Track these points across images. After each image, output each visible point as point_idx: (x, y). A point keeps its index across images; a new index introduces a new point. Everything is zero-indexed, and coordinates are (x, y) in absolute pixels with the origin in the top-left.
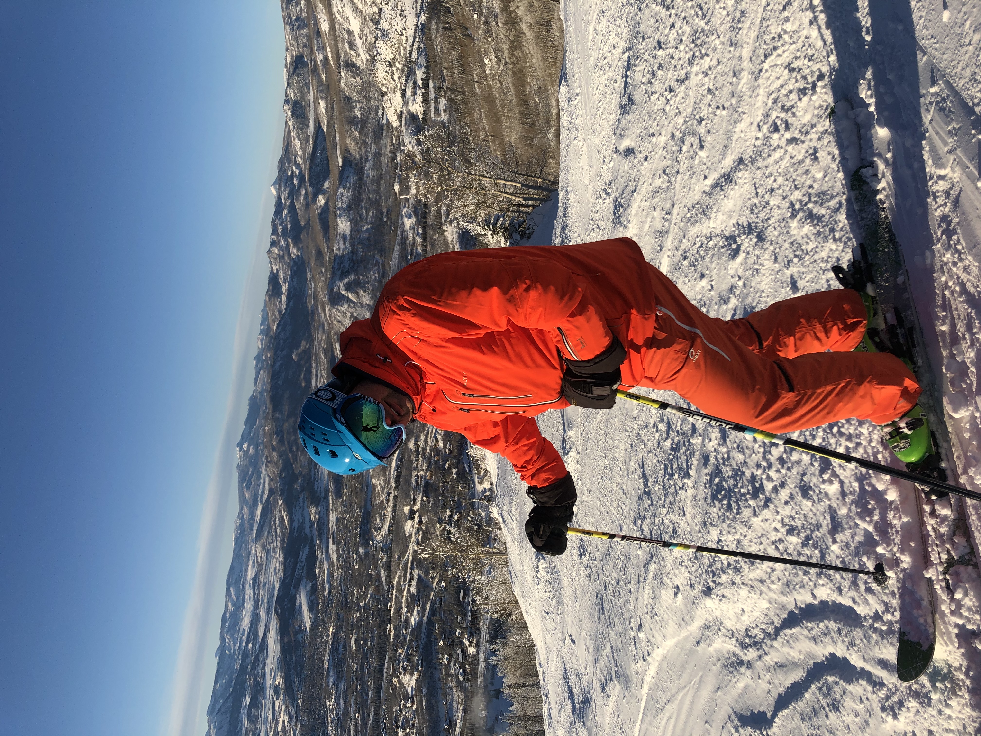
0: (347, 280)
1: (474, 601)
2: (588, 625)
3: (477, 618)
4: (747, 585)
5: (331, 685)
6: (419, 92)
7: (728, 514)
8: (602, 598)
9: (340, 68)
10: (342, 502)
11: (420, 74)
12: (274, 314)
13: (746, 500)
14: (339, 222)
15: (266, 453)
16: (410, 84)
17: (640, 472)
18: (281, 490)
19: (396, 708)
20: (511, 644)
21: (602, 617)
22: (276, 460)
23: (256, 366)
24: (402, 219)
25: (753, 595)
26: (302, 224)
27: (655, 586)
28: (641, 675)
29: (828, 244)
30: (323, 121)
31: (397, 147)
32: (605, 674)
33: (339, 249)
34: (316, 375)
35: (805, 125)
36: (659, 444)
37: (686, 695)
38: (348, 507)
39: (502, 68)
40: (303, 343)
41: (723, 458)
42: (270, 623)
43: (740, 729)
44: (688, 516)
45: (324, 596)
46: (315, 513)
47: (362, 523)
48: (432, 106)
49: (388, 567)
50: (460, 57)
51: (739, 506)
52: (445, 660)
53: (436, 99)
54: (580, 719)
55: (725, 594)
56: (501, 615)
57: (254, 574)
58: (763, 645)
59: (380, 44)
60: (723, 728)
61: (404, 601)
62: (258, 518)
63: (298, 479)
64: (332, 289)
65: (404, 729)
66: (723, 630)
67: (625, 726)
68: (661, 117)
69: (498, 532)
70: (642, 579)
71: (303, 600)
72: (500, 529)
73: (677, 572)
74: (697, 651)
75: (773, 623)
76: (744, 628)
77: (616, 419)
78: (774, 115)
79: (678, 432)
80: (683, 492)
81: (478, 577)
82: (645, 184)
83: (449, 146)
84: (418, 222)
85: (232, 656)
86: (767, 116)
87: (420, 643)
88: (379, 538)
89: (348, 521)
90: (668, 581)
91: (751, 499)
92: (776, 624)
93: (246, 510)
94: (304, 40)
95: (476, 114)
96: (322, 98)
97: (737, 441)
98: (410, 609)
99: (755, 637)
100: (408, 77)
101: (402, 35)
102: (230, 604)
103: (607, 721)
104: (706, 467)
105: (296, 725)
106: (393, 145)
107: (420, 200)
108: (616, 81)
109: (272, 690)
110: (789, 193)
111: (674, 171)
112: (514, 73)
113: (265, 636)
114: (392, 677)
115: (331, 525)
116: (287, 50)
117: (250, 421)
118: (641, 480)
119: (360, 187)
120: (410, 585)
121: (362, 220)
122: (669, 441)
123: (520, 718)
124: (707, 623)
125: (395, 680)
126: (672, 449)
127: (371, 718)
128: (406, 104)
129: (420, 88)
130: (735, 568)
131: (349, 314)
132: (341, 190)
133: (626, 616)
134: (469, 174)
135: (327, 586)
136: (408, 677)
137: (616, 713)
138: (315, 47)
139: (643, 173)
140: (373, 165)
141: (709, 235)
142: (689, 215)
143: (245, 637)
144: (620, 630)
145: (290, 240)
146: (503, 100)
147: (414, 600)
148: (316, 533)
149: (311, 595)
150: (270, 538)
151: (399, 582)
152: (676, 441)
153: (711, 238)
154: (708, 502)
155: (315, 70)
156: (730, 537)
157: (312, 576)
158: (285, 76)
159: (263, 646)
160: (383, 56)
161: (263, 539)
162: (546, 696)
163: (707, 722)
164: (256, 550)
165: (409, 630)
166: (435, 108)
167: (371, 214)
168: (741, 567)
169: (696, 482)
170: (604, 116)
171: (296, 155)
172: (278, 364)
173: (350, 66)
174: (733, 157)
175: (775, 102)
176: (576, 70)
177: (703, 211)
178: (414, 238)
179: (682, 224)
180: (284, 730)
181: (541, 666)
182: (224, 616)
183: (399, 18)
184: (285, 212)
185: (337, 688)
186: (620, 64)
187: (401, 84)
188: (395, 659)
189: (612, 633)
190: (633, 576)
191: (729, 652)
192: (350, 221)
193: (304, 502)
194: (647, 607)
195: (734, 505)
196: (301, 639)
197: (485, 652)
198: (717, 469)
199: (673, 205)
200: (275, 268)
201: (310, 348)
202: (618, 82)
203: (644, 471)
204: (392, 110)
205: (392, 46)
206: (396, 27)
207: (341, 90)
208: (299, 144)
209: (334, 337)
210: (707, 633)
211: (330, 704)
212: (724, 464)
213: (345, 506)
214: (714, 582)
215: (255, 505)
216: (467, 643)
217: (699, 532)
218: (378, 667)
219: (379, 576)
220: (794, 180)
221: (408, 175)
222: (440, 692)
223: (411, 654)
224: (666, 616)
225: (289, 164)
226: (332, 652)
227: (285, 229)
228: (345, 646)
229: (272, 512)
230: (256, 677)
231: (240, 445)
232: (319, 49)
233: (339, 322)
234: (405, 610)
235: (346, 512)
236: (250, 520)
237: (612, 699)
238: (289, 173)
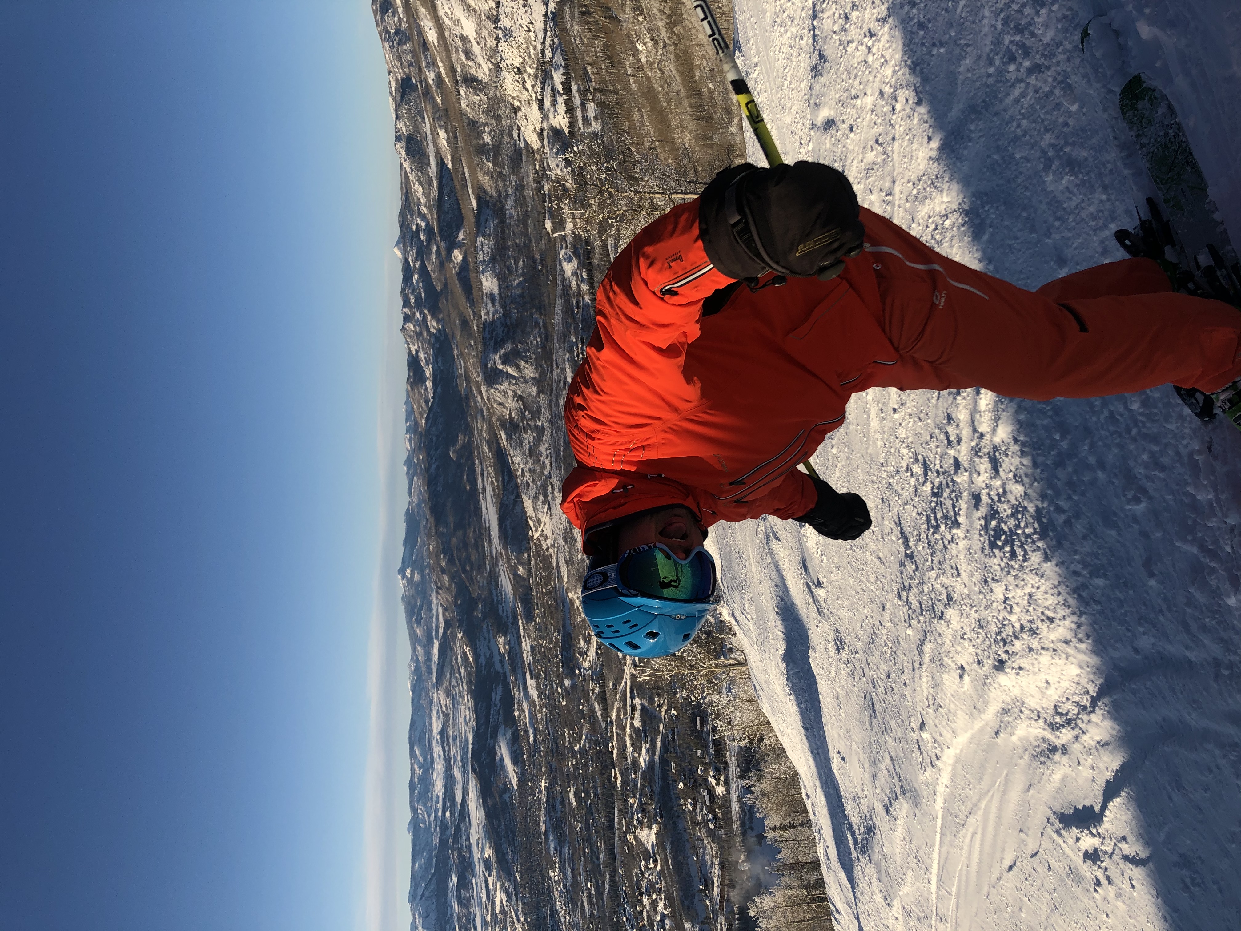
0: (502, 351)
1: (715, 728)
2: (858, 735)
3: (721, 750)
4: (1048, 649)
5: (552, 851)
6: (560, 100)
7: (1013, 563)
8: (871, 699)
9: (458, 85)
10: (535, 626)
11: (558, 77)
12: (420, 406)
13: (1034, 542)
14: (484, 280)
15: (435, 578)
16: (548, 92)
17: (897, 531)
18: (459, 621)
19: (636, 871)
20: (769, 776)
21: (875, 722)
22: (447, 584)
23: (408, 473)
24: (560, 264)
25: (1057, 660)
26: (439, 288)
27: (934, 671)
28: (932, 786)
29: (1097, 195)
30: (446, 156)
31: (542, 175)
32: (888, 792)
33: (487, 314)
34: (482, 474)
35: (1048, 44)
36: (916, 491)
37: (991, 800)
38: (542, 630)
39: (660, 52)
40: (461, 437)
41: (998, 494)
42: (468, 784)
43: (1063, 832)
44: (964, 575)
45: (529, 744)
46: (504, 643)
47: (563, 649)
48: (579, 114)
49: (603, 698)
50: (606, 47)
51: (1025, 551)
52: (689, 806)
53: (583, 105)
54: (864, 853)
55: (1022, 665)
56: (751, 742)
57: (440, 727)
58: (1079, 722)
59: (503, 46)
60: (1042, 834)
61: (627, 738)
62: (435, 658)
63: (477, 603)
64: (487, 365)
65: (650, 896)
66: (1027, 712)
67: (921, 853)
68: (864, 72)
69: (733, 639)
70: (917, 665)
71: (504, 752)
72: (735, 634)
73: (959, 648)
74: (997, 744)
75: (1088, 692)
76: (1052, 705)
77: (859, 471)
78: (1007, 39)
79: (937, 472)
80: (954, 545)
81: (715, 698)
82: (855, 162)
83: (606, 162)
84: (581, 265)
85: (428, 829)
86: (998, 42)
87: (654, 788)
88: (586, 665)
89: (545, 648)
90: (950, 661)
91: (1039, 539)
92: (1091, 693)
93: (420, 649)
94: (409, 58)
95: (636, 116)
96: (440, 127)
97: (1013, 469)
98: (637, 748)
99: (1067, 714)
100: (543, 83)
101: (529, 31)
102: (416, 767)
103: (898, 850)
104: (978, 509)
105: (517, 905)
106: (537, 172)
107: (579, 236)
108: (802, 38)
109: (482, 865)
110: (1038, 139)
111: (889, 138)
112: (676, 55)
113: (464, 802)
114: (625, 833)
115: (525, 655)
116: (389, 74)
117: (410, 541)
118: (900, 541)
119: (503, 232)
120: (632, 718)
121: (511, 273)
122: (928, 485)
123: (792, 867)
124: (1005, 706)
125: (630, 837)
126: (934, 494)
127: (607, 886)
128: (545, 117)
129: (561, 95)
130: (1031, 629)
131: (511, 394)
132: (480, 239)
133: (904, 715)
134: (636, 192)
135: (531, 731)
136: (646, 831)
137: (908, 839)
138: (424, 65)
139: (851, 147)
140: (516, 201)
141: (943, 213)
142: (915, 192)
143: (440, 805)
144: (899, 734)
145: (426, 312)
146: (667, 93)
147: (640, 736)
148: (508, 667)
149: (513, 745)
150: (454, 681)
151: (618, 716)
152: (937, 484)
153: (946, 215)
154: (986, 552)
155: (427, 93)
156: (1019, 592)
157: (511, 721)
158: (392, 106)
159: (464, 814)
160: (509, 62)
161: (446, 683)
162: (820, 833)
163: (1021, 831)
164: (439, 697)
165: (639, 774)
166: (583, 117)
167: (521, 263)
168: (1038, 628)
169: (968, 531)
170: (793, 86)
171: (419, 204)
172: (434, 466)
173: (470, 81)
174: (961, 105)
175: (1006, 22)
176: (750, 33)
177: (933, 183)
178: (578, 286)
179: (908, 205)
180: (503, 911)
181: (808, 796)
182: (411, 782)
183: (522, 10)
184: (416, 277)
185: (560, 854)
186: (804, 15)
187: (536, 93)
188: (625, 811)
189: (890, 740)
190: (905, 664)
191: (1037, 738)
192: (497, 276)
193: (488, 632)
194: (927, 699)
195: (1019, 551)
196: (508, 800)
197: (737, 790)
198: (992, 509)
199: (894, 182)
200: (413, 348)
201: (470, 442)
202: (805, 39)
203: (902, 529)
204: (530, 127)
205: (518, 47)
206: (520, 22)
207: (462, 114)
208: (420, 190)
209: (496, 423)
210: (1006, 718)
211: (554, 875)
212: (1000, 501)
213: (539, 630)
214: (1007, 652)
215: (430, 643)
216: (713, 782)
217: (980, 592)
218: (607, 824)
219: (592, 711)
220: (1043, 120)
221: (559, 206)
222: (688, 846)
223: (646, 803)
224: (952, 706)
225: (412, 216)
226: (548, 811)
227: (418, 298)
228: (562, 802)
229: (452, 649)
230: (460, 851)
231: (402, 571)
232: (428, 66)
233: (501, 404)
234: (630, 750)
235: (541, 637)
236: (426, 661)
237: (900, 822)
238: (414, 228)
